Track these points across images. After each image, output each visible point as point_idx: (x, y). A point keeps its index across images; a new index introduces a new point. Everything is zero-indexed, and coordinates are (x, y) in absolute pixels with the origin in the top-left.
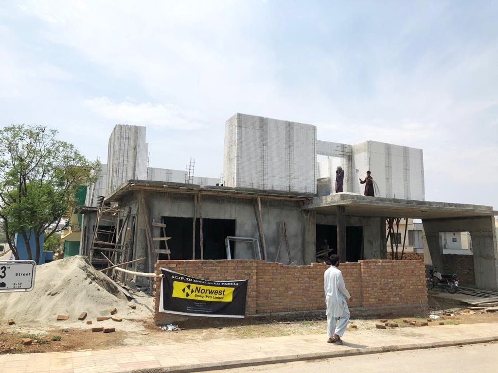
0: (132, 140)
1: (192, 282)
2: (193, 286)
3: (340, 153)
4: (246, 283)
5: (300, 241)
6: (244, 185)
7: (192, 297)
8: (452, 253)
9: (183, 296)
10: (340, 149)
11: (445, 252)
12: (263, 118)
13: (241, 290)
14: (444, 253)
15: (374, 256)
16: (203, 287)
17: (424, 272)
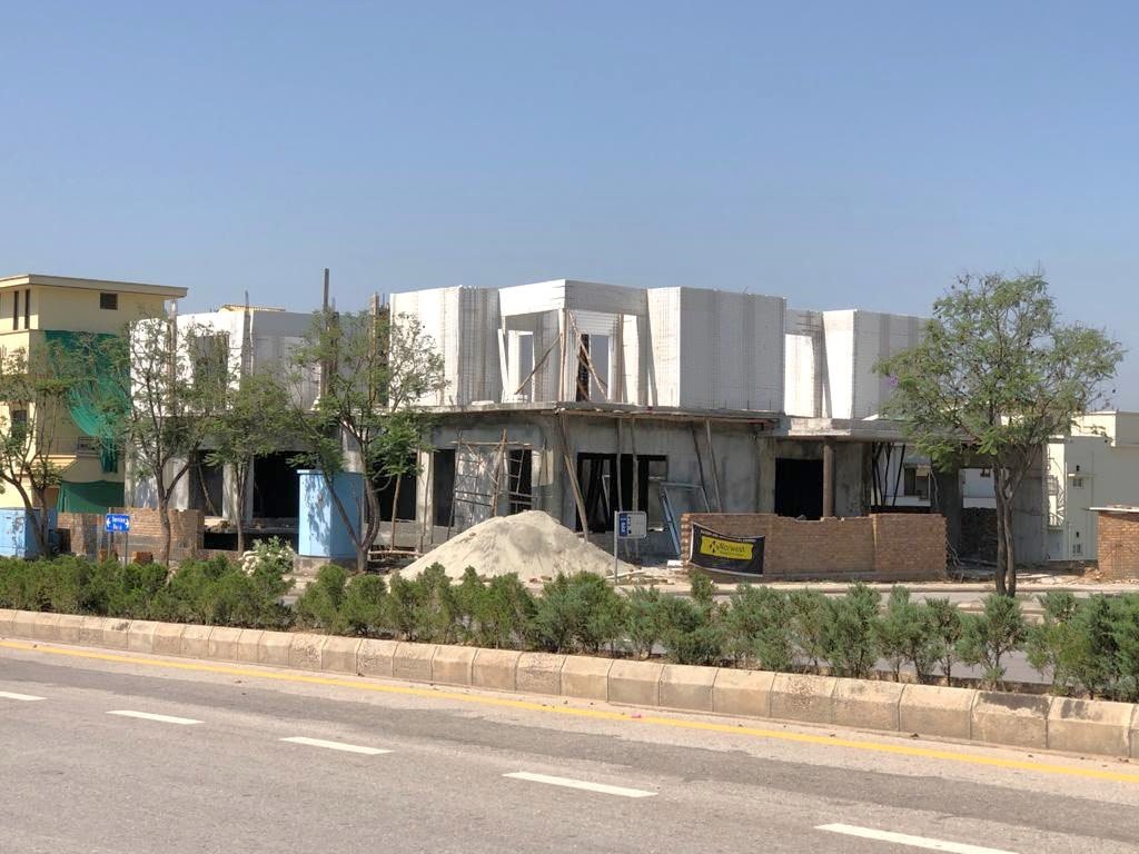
0: (480, 313)
1: (718, 538)
2: (718, 542)
3: (804, 327)
4: (762, 540)
5: (753, 486)
6: (691, 405)
7: (717, 554)
8: (979, 507)
9: (709, 552)
10: (803, 320)
11: (968, 504)
12: (712, 291)
13: (759, 546)
14: (965, 506)
15: (851, 511)
16: (726, 543)
17: (944, 529)
